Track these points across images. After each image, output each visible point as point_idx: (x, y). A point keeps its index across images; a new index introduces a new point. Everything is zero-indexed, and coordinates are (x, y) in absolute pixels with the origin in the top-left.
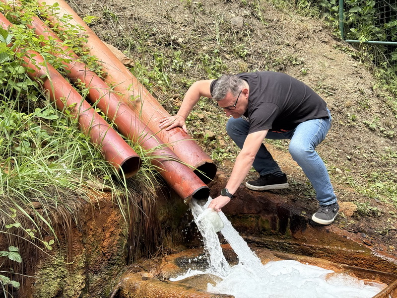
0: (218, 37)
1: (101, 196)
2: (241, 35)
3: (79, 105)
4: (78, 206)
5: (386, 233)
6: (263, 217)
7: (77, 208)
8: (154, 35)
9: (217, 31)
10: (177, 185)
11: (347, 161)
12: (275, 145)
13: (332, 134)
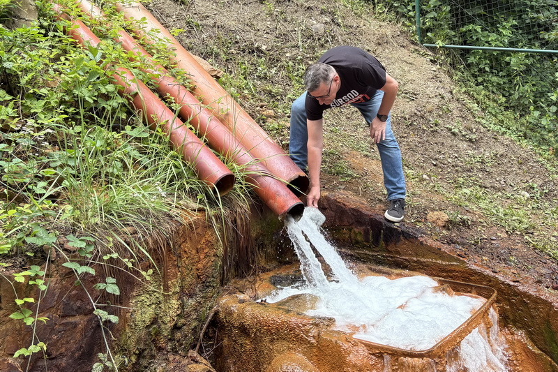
0: (300, 43)
1: (196, 216)
2: (322, 41)
3: (170, 122)
4: (173, 229)
5: (477, 242)
6: (355, 229)
7: (172, 231)
8: (237, 42)
9: (300, 37)
10: (271, 201)
11: (433, 168)
12: (362, 152)
13: (416, 139)
